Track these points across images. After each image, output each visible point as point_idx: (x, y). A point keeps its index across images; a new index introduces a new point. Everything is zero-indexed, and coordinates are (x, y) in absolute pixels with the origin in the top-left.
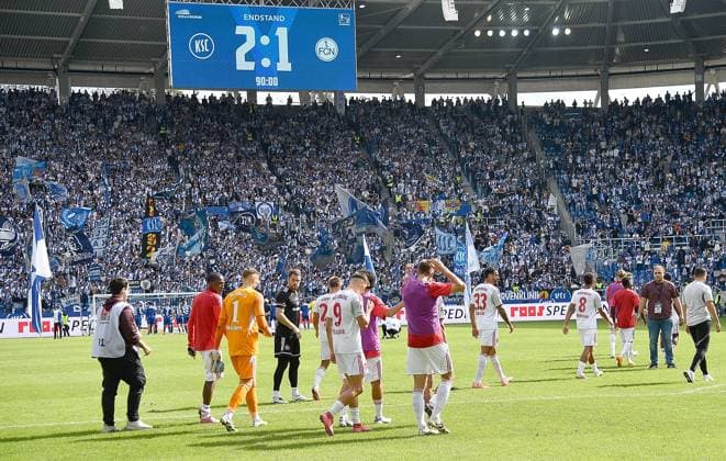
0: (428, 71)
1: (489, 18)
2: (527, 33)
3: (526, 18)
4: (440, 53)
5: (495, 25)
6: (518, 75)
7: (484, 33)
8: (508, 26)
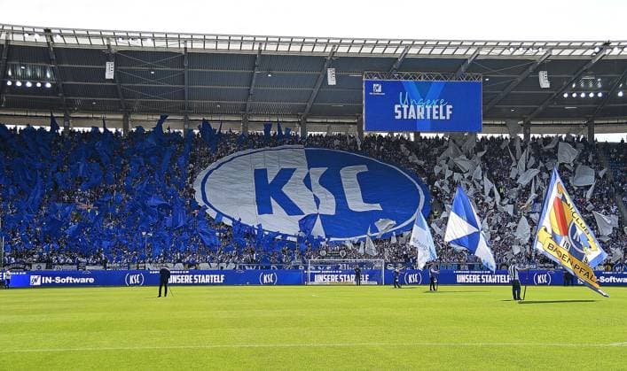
0: (532, 120)
1: (574, 86)
2: (600, 95)
3: (599, 85)
4: (541, 108)
5: (578, 90)
6: (595, 122)
7: (570, 95)
8: (587, 91)
